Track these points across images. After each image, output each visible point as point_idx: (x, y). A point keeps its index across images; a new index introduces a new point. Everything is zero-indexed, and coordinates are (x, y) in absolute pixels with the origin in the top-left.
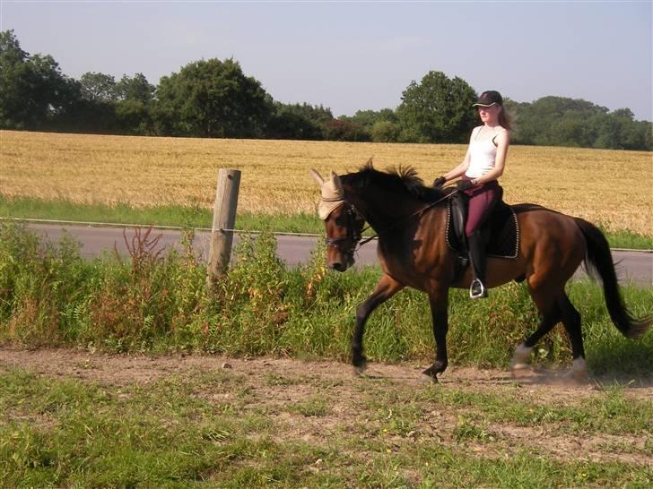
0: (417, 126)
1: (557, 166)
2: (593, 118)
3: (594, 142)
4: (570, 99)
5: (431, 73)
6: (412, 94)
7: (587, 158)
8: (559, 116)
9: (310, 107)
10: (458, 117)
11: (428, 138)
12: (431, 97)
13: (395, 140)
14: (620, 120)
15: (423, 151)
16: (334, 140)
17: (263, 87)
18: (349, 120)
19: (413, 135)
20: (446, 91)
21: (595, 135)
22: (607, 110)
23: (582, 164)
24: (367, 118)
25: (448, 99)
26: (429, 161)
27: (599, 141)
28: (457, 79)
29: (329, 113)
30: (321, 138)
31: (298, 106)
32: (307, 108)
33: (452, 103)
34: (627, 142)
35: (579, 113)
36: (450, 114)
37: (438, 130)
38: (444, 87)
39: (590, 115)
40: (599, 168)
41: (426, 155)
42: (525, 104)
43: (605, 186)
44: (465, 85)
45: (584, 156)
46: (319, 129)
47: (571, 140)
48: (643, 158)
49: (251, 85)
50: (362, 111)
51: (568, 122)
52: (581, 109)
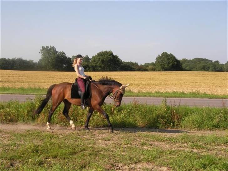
0: (160, 67)
1: (196, 76)
2: (208, 63)
3: (209, 69)
4: (202, 59)
5: (163, 52)
6: (159, 58)
7: (205, 74)
8: (199, 63)
9: (132, 62)
10: (171, 64)
11: (163, 70)
12: (164, 59)
13: (154, 71)
14: (216, 64)
15: (161, 73)
16: (138, 71)
17: (119, 58)
18: (143, 66)
19: (159, 69)
20: (168, 57)
21: (209, 68)
22: (212, 61)
23: (204, 76)
24: (147, 65)
25: (168, 59)
26: (162, 76)
27: (210, 69)
28: (171, 54)
29: (137, 64)
30: (134, 71)
31: (129, 62)
32: (131, 63)
33: (169, 60)
34: (218, 69)
35: (205, 62)
36: (169, 63)
37: (166, 68)
38: (167, 56)
39: (207, 63)
40: (208, 77)
41: (162, 74)
42: (190, 60)
43: (208, 81)
44: (173, 56)
45: (204, 73)
46: (134, 68)
47: (203, 69)
48: (220, 74)
49: (116, 57)
50: (146, 63)
51: (202, 65)
52: (205, 61)
